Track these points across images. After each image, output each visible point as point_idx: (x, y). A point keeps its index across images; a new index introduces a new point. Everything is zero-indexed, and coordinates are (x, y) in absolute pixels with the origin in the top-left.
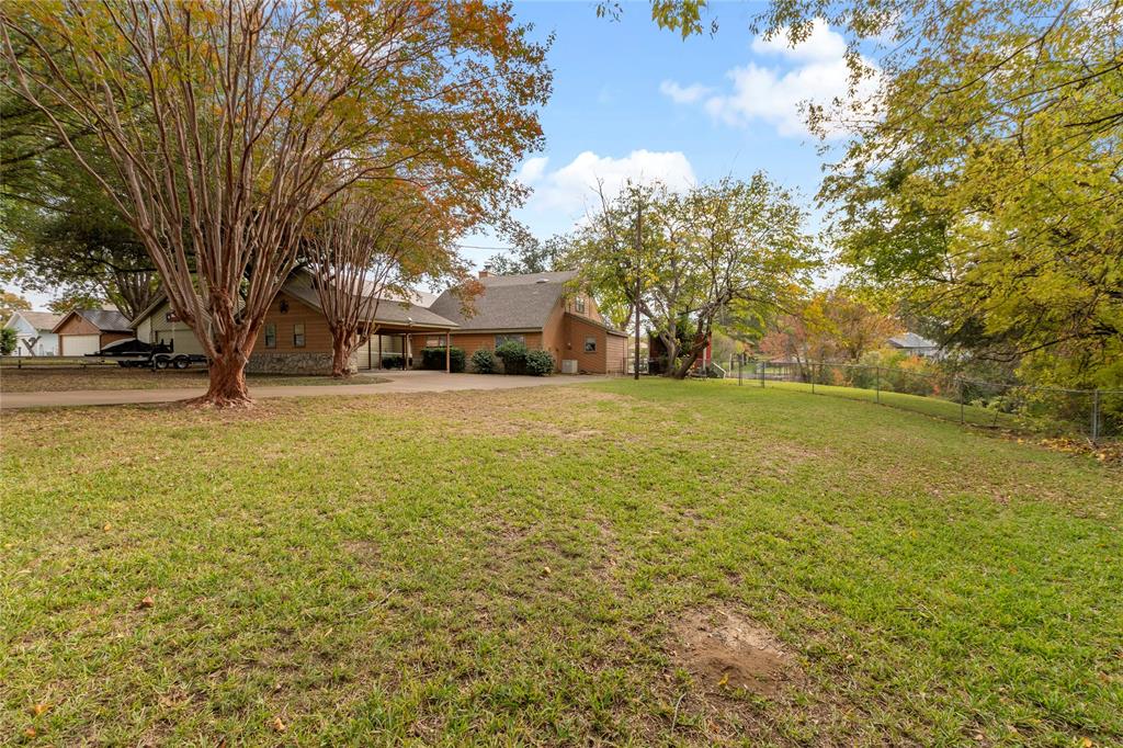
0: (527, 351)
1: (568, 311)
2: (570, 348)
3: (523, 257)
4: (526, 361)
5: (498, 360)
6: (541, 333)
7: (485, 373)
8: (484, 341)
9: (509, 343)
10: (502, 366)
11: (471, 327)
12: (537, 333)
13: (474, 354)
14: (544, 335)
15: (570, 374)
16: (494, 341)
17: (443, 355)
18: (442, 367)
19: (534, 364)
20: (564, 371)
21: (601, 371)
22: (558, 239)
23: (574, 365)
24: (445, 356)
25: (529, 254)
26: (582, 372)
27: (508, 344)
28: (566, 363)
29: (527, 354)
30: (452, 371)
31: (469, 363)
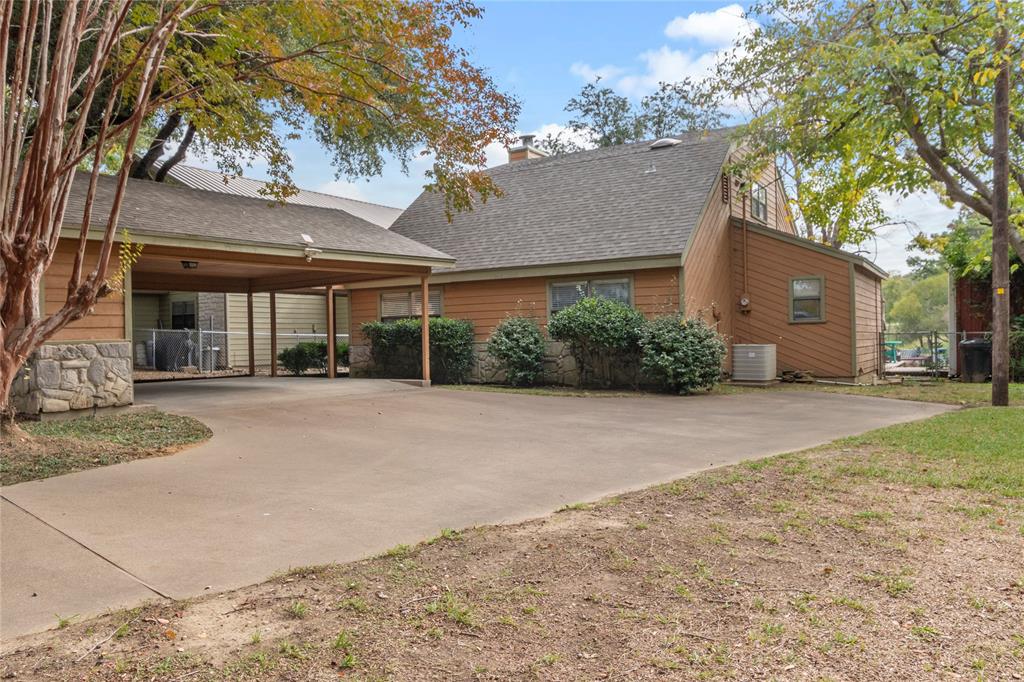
0: (639, 322)
1: (738, 213)
2: (746, 312)
3: (597, 136)
4: (639, 350)
5: (558, 349)
6: (677, 271)
7: (524, 384)
8: (521, 299)
9: (588, 302)
10: (569, 363)
11: (487, 263)
12: (668, 271)
13: (494, 333)
14: (687, 274)
15: (758, 384)
16: (548, 298)
17: (411, 338)
18: (412, 373)
19: (665, 360)
20: (738, 376)
21: (843, 374)
22: (668, 92)
23: (768, 358)
24: (420, 339)
25: (608, 130)
26: (789, 377)
27: (589, 305)
28: (746, 352)
29: (644, 331)
30: (437, 380)
31: (484, 359)
